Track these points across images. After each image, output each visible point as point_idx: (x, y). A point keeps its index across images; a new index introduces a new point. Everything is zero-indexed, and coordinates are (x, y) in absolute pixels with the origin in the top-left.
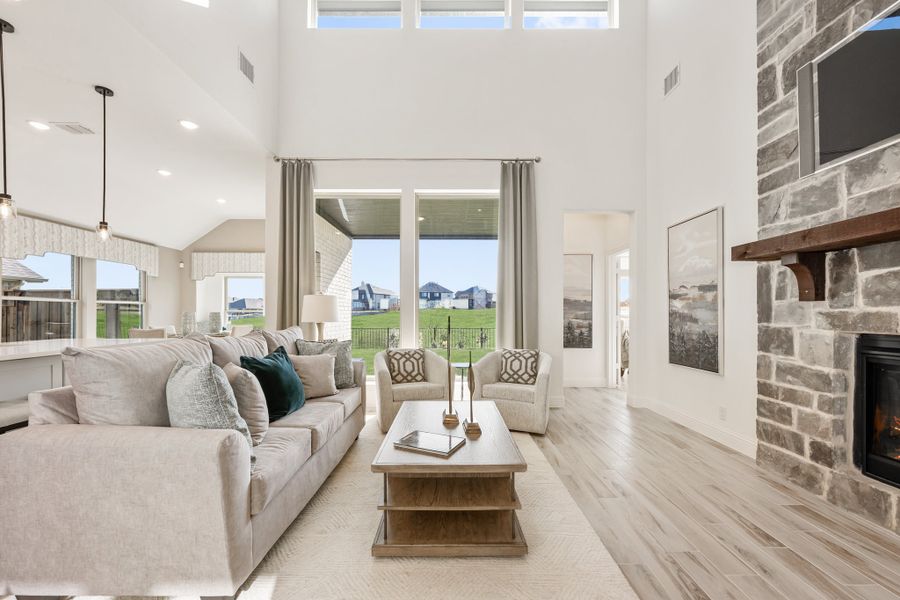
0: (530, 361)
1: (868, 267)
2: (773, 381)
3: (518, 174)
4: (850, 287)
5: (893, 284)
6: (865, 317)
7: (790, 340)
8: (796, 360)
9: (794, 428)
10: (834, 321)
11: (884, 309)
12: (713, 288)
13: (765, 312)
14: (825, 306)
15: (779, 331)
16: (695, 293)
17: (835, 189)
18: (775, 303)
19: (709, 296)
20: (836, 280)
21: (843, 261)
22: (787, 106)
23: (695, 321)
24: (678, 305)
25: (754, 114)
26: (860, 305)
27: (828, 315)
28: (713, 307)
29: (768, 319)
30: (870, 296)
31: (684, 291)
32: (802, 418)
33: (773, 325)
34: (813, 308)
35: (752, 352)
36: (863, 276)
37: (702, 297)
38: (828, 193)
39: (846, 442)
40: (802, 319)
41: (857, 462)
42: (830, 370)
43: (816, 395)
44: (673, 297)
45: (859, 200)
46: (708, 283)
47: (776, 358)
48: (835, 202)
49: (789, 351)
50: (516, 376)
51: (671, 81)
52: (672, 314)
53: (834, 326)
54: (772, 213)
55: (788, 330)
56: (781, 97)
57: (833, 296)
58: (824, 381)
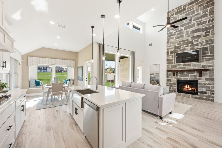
1: (180, 73)
2: (169, 84)
4: (178, 75)
5: (182, 75)
6: (179, 78)
7: (171, 80)
8: (172, 82)
9: (171, 89)
10: (176, 78)
11: (181, 77)
12: (159, 74)
13: (168, 77)
14: (175, 77)
15: (170, 79)
16: (156, 74)
18: (169, 76)
19: (158, 75)
20: (176, 74)
21: (177, 73)
22: (171, 56)
23: (156, 78)
24: (152, 76)
25: (166, 55)
26: (179, 77)
27: (175, 78)
29: (168, 78)
30: (180, 76)
31: (153, 74)
32: (173, 88)
33: (169, 79)
34: (174, 77)
35: (166, 82)
36: (179, 74)
37: (157, 75)
38: (175, 66)
39: (176, 90)
40: (173, 78)
41: (177, 92)
43: (174, 86)
44: (151, 74)
45: (179, 67)
46: (158, 73)
47: (169, 82)
49: (171, 81)
51: (150, 45)
52: (151, 77)
53: (176, 79)
54: (169, 67)
56: (170, 54)
57: (176, 76)
58: (175, 84)
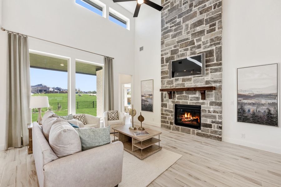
0: (117, 114)
1: (177, 94)
2: (164, 112)
3: (109, 61)
4: (175, 97)
5: (180, 97)
6: (177, 102)
7: (166, 105)
8: (167, 109)
9: (167, 120)
10: (173, 102)
11: (179, 101)
12: (152, 95)
13: (162, 100)
14: (172, 100)
15: (165, 104)
16: (148, 96)
17: (173, 82)
18: (164, 99)
19: (151, 97)
20: (173, 96)
21: (174, 93)
22: (166, 66)
23: (148, 102)
24: (144, 98)
25: (160, 65)
26: (176, 100)
27: (172, 101)
28: (152, 99)
29: (163, 102)
30: (177, 99)
31: (145, 95)
32: (169, 118)
33: (164, 103)
34: (170, 100)
35: (160, 107)
36: (177, 96)
37: (149, 97)
38: (172, 82)
39: (173, 121)
40: (168, 102)
41: (175, 124)
42: (172, 110)
43: (170, 114)
44: (142, 96)
45: (176, 84)
46: (151, 94)
47: (164, 108)
48: (173, 84)
49: (166, 107)
50: (113, 118)
51: (141, 49)
52: (142, 100)
53: (173, 103)
54: (163, 83)
55: (166, 103)
56: (165, 64)
57: (173, 98)
58: (171, 112)
